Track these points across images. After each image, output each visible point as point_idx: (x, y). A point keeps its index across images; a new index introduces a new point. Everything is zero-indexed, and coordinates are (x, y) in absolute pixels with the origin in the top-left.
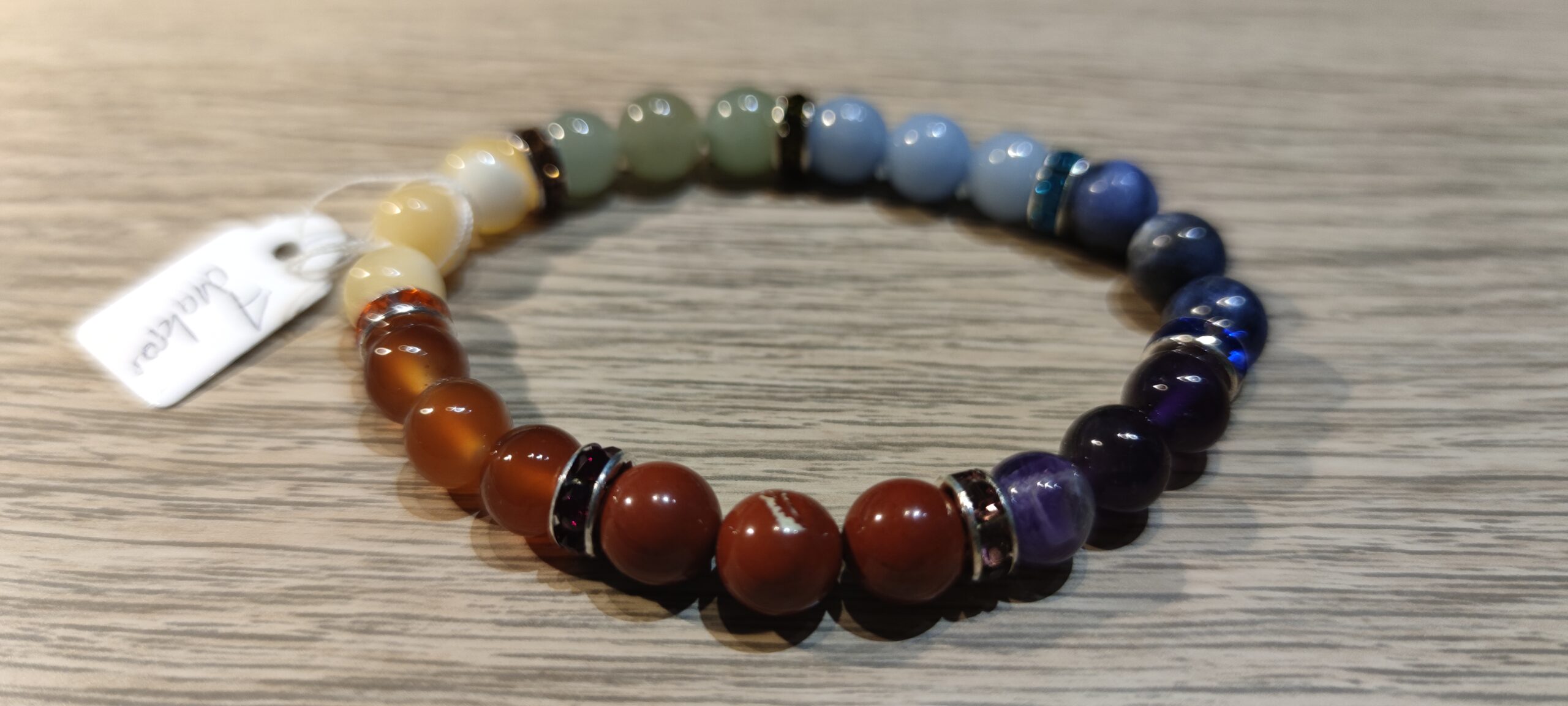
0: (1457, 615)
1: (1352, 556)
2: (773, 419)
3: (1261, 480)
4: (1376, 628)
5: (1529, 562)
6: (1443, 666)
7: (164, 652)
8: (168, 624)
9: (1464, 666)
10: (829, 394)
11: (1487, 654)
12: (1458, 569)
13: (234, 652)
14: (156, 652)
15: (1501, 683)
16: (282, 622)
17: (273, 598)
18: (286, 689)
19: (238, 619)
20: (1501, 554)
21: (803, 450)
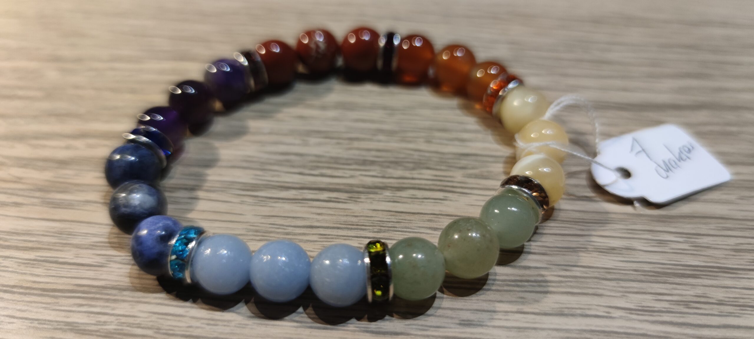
0: (665, 283)
1: (615, 251)
2: (336, 173)
3: (574, 212)
4: (622, 287)
5: (706, 259)
6: (654, 307)
7: (32, 269)
8: (36, 256)
9: (665, 308)
10: (364, 162)
11: (678, 303)
12: (668, 260)
13: (65, 271)
14: (28, 269)
15: (683, 317)
16: (89, 258)
17: (86, 246)
18: (86, 289)
19: (68, 256)
20: (691, 254)
21: (347, 188)
